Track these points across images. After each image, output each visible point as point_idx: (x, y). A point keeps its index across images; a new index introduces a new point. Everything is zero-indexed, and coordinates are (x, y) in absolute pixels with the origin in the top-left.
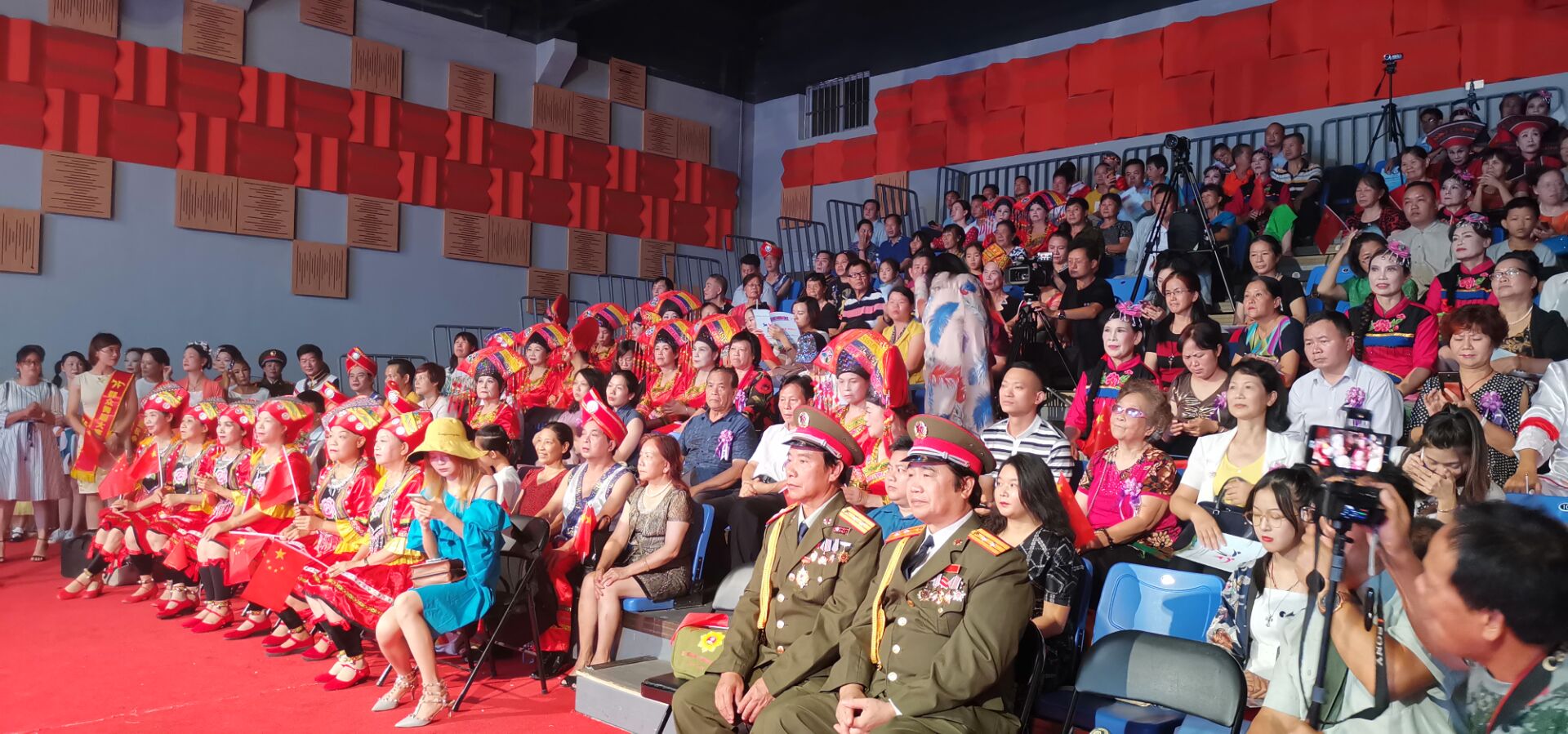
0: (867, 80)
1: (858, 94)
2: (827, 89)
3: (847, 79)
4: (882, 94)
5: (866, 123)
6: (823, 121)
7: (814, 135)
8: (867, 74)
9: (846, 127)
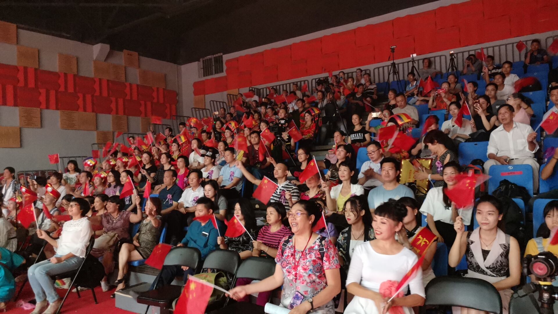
0: (222, 56)
1: (219, 61)
2: (207, 59)
3: (215, 56)
4: (228, 61)
5: (222, 71)
6: (207, 71)
7: (204, 76)
8: (221, 54)
9: (216, 73)
